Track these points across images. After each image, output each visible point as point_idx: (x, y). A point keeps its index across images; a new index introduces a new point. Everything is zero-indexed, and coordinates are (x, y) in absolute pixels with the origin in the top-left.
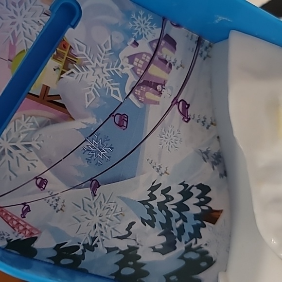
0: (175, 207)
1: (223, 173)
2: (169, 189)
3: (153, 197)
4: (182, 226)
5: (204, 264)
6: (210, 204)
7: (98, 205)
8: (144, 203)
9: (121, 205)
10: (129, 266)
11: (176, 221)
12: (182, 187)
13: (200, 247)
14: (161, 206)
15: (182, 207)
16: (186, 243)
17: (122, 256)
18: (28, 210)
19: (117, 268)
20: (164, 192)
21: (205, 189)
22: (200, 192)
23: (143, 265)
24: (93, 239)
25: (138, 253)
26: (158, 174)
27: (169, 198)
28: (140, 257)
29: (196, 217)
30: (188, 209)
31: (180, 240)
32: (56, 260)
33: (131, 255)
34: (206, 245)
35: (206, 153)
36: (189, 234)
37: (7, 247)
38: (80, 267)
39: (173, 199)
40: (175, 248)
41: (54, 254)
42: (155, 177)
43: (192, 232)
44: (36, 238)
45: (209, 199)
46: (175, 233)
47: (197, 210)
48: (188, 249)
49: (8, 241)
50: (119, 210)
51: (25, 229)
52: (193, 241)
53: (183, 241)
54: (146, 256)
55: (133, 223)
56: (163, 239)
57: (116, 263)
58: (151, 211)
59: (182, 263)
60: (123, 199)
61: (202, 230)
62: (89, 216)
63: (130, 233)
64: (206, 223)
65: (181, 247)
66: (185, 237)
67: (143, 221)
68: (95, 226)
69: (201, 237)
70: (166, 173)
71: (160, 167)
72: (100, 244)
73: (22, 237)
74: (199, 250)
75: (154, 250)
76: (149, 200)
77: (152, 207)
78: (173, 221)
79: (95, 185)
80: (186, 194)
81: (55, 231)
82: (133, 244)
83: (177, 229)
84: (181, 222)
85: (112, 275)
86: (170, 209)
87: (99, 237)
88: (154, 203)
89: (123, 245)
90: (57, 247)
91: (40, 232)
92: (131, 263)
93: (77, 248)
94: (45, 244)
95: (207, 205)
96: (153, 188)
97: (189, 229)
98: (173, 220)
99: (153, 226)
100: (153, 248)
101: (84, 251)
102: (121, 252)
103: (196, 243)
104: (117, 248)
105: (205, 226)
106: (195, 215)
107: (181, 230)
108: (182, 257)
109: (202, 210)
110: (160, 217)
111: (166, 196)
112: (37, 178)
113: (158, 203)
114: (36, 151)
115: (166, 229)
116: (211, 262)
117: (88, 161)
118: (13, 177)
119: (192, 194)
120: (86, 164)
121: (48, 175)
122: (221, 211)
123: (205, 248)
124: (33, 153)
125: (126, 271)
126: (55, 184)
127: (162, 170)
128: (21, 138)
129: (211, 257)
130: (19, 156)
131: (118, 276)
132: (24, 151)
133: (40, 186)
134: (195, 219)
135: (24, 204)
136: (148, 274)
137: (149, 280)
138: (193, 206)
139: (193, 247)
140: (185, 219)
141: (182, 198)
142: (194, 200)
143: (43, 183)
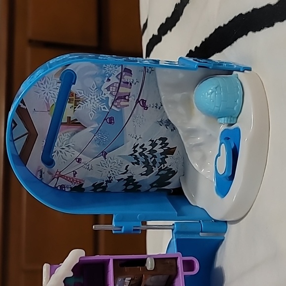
0: (149, 152)
1: (173, 129)
2: (144, 145)
3: (135, 151)
4: (155, 160)
5: (170, 175)
7: (108, 162)
8: (131, 155)
9: (120, 159)
10: (131, 185)
11: (151, 159)
12: (151, 142)
13: (167, 167)
14: (141, 154)
15: (152, 152)
16: (158, 167)
17: (126, 181)
18: (76, 173)
19: (125, 187)
20: (140, 147)
21: (163, 140)
22: (161, 141)
23: (137, 182)
24: (110, 178)
25: (134, 178)
26: (136, 140)
27: (144, 149)
28: (135, 180)
29: (161, 154)
30: (157, 152)
31: (155, 167)
32: (95, 190)
33: (130, 180)
34: (170, 166)
35: (161, 121)
36: (159, 163)
37: (71, 190)
38: (106, 190)
39: (146, 149)
40: (153, 171)
41: (93, 188)
42: (135, 142)
43: (161, 162)
44: (83, 184)
45: (168, 144)
46: (151, 164)
47: (162, 151)
48: (160, 170)
49: (70, 188)
50: (119, 161)
51: (77, 181)
52: (163, 165)
53: (157, 167)
54: (138, 178)
55: (128, 166)
56: (146, 169)
57: (124, 185)
58: (136, 158)
60: (120, 156)
61: (166, 159)
62: (105, 168)
63: (127, 171)
64: (168, 155)
65: (156, 170)
66: (157, 165)
67: (133, 163)
68: (109, 172)
69: (166, 163)
70: (140, 138)
71: (136, 136)
72: (113, 179)
73: (76, 185)
74: (167, 169)
75: (142, 175)
76: (134, 153)
77: (136, 156)
78: (149, 160)
79: (104, 154)
80: (154, 144)
81: (91, 179)
82: (130, 175)
84: (153, 158)
85: (123, 190)
86: (146, 154)
87: (113, 176)
88: (137, 154)
89: (125, 176)
90: (93, 185)
91: (84, 181)
92: (131, 183)
93: (103, 183)
94: (87, 185)
95: (167, 146)
96: (135, 147)
97: (158, 160)
98: (149, 159)
99: (139, 164)
100: (141, 174)
101: (106, 184)
102: (125, 180)
103: (164, 166)
104: (122, 179)
105: (168, 157)
107: (154, 162)
108: (157, 175)
109: (164, 150)
110: (142, 159)
111: (143, 149)
112: (76, 159)
113: (139, 153)
114: (73, 147)
115: (146, 164)
116: (174, 173)
117: (99, 144)
118: (65, 161)
119: (157, 144)
120: (98, 146)
121: (81, 156)
122: (176, 147)
123: (170, 167)
124: (71, 149)
125: (129, 187)
126: (85, 159)
127: (138, 137)
128: (64, 144)
129: (174, 171)
130: (66, 152)
131: (126, 190)
132: (67, 149)
133: (78, 162)
134: (161, 155)
135: (74, 171)
136: (140, 186)
137: (142, 189)
138: (159, 149)
139: (163, 168)
140: (155, 157)
141: (151, 147)
142: (159, 146)
143: (79, 160)
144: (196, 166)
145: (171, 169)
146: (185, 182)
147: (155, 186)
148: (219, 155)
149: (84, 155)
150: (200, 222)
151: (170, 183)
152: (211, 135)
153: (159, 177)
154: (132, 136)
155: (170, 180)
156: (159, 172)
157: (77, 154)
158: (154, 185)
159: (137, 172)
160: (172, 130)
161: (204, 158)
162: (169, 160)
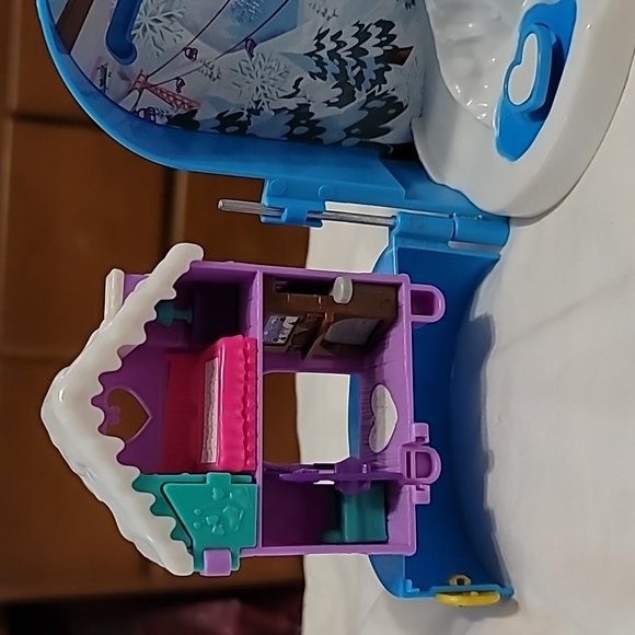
0: (350, 53)
1: (410, 2)
2: (340, 33)
3: (320, 47)
4: (361, 72)
5: (392, 111)
6: (394, 43)
7: (257, 66)
8: (311, 54)
9: (285, 61)
10: (302, 125)
11: (353, 68)
12: (357, 29)
13: (385, 93)
14: (332, 54)
15: (358, 52)
16: (367, 91)
17: (292, 116)
18: (183, 83)
20: (333, 39)
21: (386, 25)
22: (380, 30)
23: (317, 121)
24: (257, 103)
25: (310, 110)
26: (325, 18)
27: (341, 44)
28: (313, 114)
29: (377, 60)
30: (367, 53)
31: (360, 89)
32: (221, 129)
33: (302, 112)
34: (393, 90)
36: (371, 80)
37: (168, 123)
38: (247, 132)
39: (345, 44)
40: (355, 99)
41: (218, 123)
42: (321, 23)
43: (374, 78)
44: (196, 111)
45: (394, 37)
46: (352, 82)
47: (379, 52)
48: (371, 97)
49: (168, 117)
50: (282, 67)
51: (183, 103)
52: (377, 87)
53: (364, 90)
54: (319, 112)
55: (301, 79)
56: (339, 91)
57: (287, 124)
58: (320, 62)
59: (365, 113)
60: (285, 54)
61: (386, 74)
62: (249, 79)
63: (298, 91)
64: (391, 65)
65: (361, 97)
66: (366, 84)
67: (312, 75)
68: (257, 89)
69: (385, 82)
70: (334, 15)
71: (326, 10)
72: (265, 107)
73: (181, 111)
74: (386, 97)
75: (329, 104)
76: (317, 50)
77: (320, 58)
78: (349, 70)
79: (250, 44)
80: (363, 34)
81: (215, 101)
82: (303, 101)
83: (355, 78)
84: (358, 68)
85: (284, 136)
86: (343, 56)
87: (264, 100)
88: (323, 53)
89: (292, 104)
90: (219, 117)
91: (199, 105)
92: (304, 122)
93: (242, 114)
94: (205, 114)
95: (392, 43)
96: (320, 36)
97: (369, 74)
98: (348, 68)
99: (325, 79)
100: (328, 102)
101: (249, 116)
102: (291, 112)
103: (380, 89)
104: (285, 108)
105: (390, 69)
106: (375, 58)
107: (360, 77)
108: (363, 108)
109: (385, 51)
110: (332, 67)
111: (337, 42)
112: (185, 49)
113: (328, 52)
114: (179, 20)
115: (341, 80)
116: (400, 108)
117: (240, 19)
118: (160, 52)
119: (370, 35)
120: (238, 24)
121: (197, 44)
122: (411, 48)
123: (393, 94)
124: (177, 23)
125: (299, 130)
126: (206, 52)
127: (330, 13)
128: (161, 10)
129: (401, 103)
130: (163, 30)
131: (290, 137)
132: (166, 22)
133: (190, 57)
134: (377, 63)
135: (178, 78)
136: (324, 130)
137: (327, 137)
138: (373, 49)
139: (377, 94)
140: (363, 65)
141: (357, 41)
142: (373, 40)
143: (192, 54)
144: (456, 90)
145: (395, 98)
146: (423, 130)
147: (356, 135)
148: (517, 62)
149: (204, 41)
150: (451, 216)
151: (388, 130)
152: (499, 19)
153: (366, 113)
154: (317, 8)
155: (389, 124)
156: (366, 103)
157: (188, 37)
158: (354, 131)
159: (320, 96)
160: (406, 5)
161: (476, 74)
162: (394, 76)
